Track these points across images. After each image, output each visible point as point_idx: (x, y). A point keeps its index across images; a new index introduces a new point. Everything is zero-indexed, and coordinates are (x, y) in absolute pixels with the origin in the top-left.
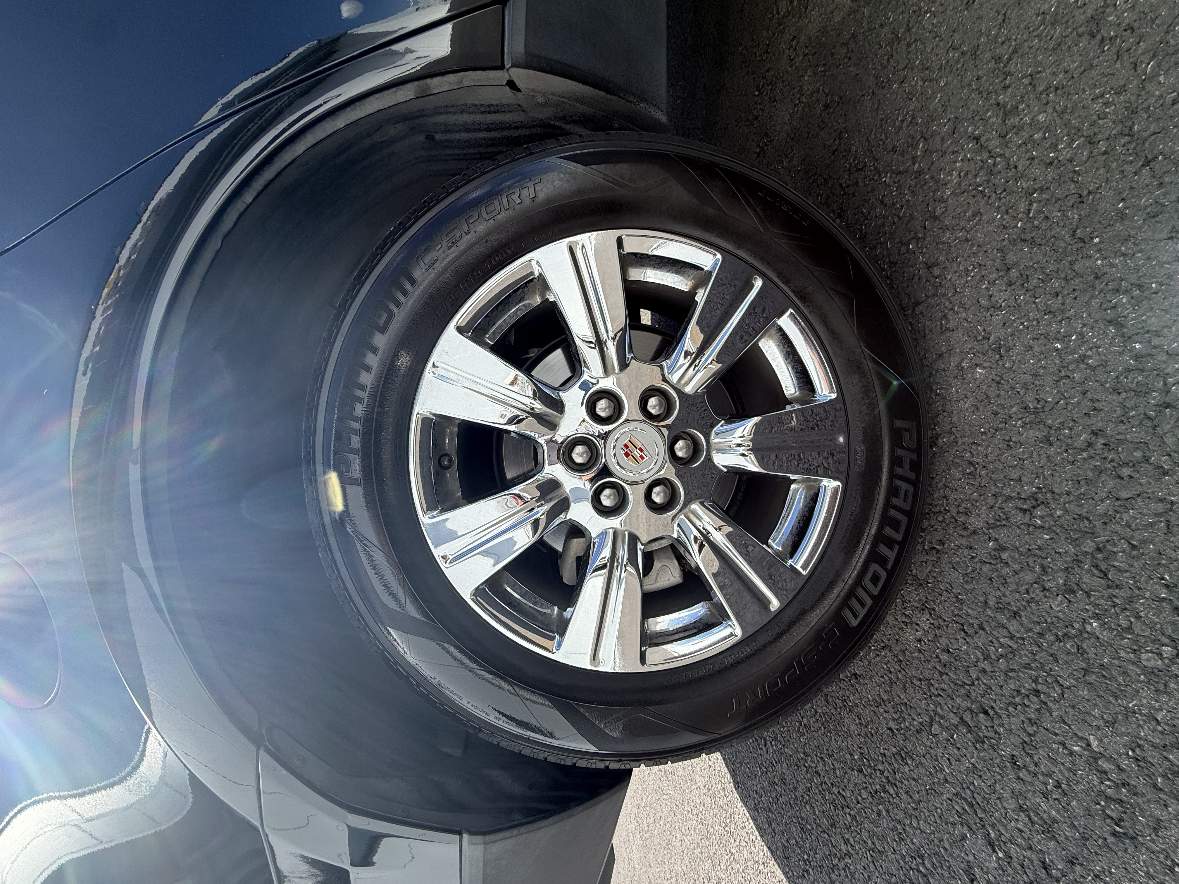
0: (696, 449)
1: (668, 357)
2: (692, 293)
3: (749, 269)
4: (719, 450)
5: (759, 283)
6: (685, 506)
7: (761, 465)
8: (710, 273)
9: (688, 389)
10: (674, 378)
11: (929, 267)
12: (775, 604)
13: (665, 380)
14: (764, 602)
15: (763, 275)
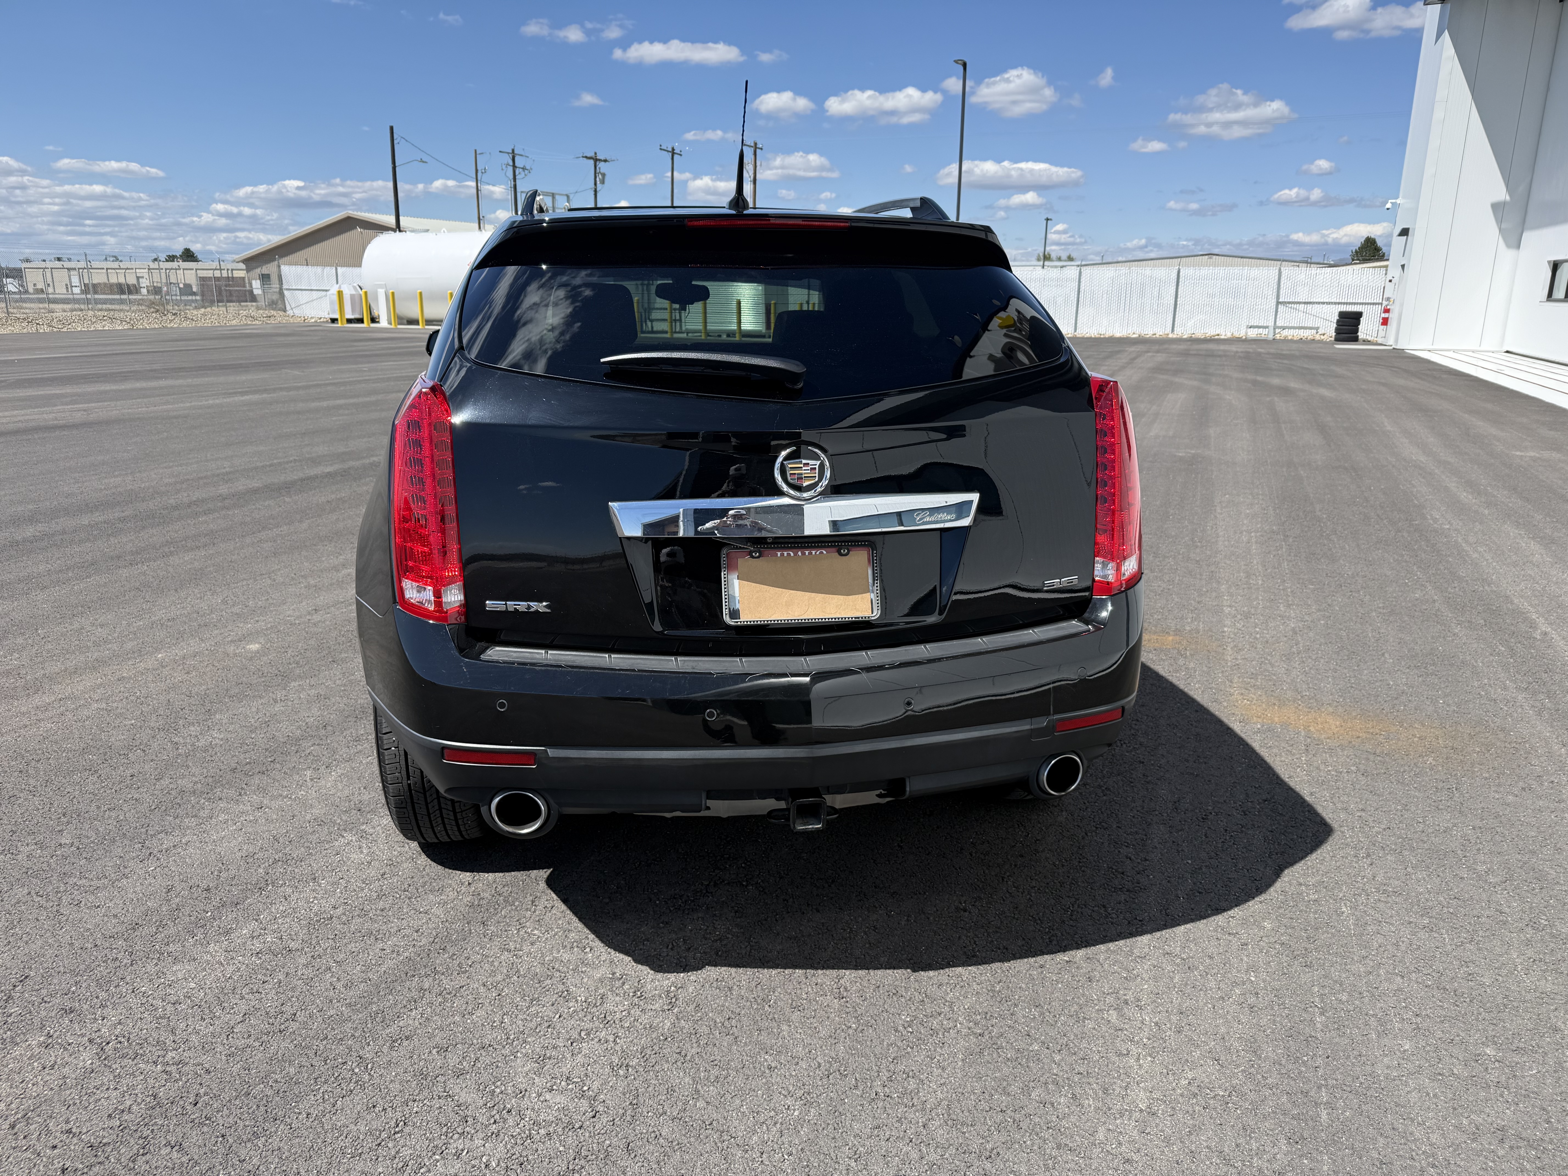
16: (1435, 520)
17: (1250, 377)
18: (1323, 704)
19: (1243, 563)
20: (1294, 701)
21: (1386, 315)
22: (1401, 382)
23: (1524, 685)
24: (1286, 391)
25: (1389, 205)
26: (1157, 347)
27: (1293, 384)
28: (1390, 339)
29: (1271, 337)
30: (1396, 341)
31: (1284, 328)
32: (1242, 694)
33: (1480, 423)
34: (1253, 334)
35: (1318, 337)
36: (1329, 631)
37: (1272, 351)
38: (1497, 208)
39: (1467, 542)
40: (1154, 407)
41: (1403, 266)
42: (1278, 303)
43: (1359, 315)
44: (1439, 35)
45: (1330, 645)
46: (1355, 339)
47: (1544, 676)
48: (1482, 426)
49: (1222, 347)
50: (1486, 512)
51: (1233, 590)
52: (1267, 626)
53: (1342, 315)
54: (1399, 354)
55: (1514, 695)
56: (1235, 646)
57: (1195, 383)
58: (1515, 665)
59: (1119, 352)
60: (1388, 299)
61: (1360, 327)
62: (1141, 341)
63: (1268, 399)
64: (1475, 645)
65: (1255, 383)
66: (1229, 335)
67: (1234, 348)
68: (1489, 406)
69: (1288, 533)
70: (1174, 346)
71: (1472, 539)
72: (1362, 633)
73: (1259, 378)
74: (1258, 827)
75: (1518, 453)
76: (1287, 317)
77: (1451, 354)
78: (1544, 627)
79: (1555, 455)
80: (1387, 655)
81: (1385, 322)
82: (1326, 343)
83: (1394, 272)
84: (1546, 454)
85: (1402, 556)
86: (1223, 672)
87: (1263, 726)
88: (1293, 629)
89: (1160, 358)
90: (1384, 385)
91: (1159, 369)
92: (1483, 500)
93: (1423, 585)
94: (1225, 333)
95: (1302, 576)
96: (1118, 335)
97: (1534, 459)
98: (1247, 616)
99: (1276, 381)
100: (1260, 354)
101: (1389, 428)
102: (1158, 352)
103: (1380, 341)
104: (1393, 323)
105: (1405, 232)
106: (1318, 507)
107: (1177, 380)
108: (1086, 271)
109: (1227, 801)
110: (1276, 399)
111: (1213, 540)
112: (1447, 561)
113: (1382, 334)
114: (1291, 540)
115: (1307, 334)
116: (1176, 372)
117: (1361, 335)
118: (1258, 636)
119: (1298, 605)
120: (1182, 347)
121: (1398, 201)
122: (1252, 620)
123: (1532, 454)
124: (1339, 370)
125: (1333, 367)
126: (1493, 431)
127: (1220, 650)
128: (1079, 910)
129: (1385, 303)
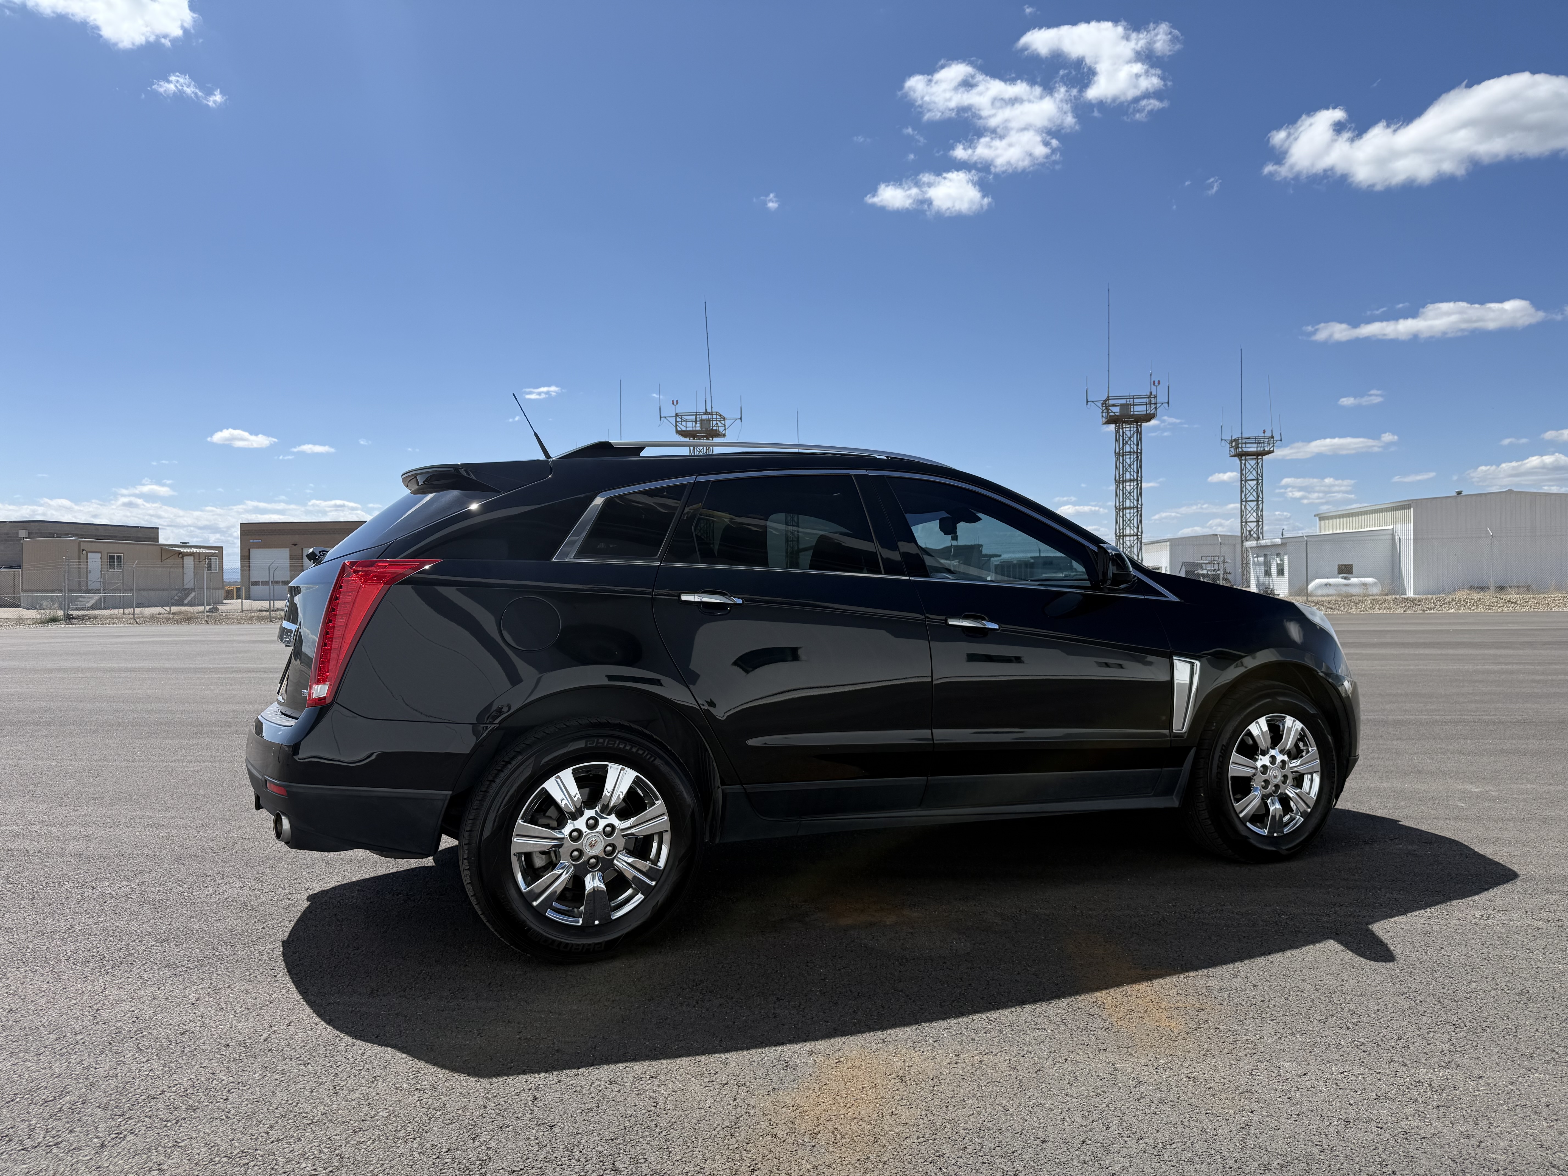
0: (594, 866)
1: (626, 853)
2: (649, 860)
3: (658, 878)
4: (593, 875)
5: (654, 883)
6: (573, 865)
7: (588, 894)
8: (657, 865)
9: (615, 862)
10: (619, 856)
11: (660, 952)
12: (535, 904)
13: (619, 852)
14: (536, 900)
15: (656, 885)
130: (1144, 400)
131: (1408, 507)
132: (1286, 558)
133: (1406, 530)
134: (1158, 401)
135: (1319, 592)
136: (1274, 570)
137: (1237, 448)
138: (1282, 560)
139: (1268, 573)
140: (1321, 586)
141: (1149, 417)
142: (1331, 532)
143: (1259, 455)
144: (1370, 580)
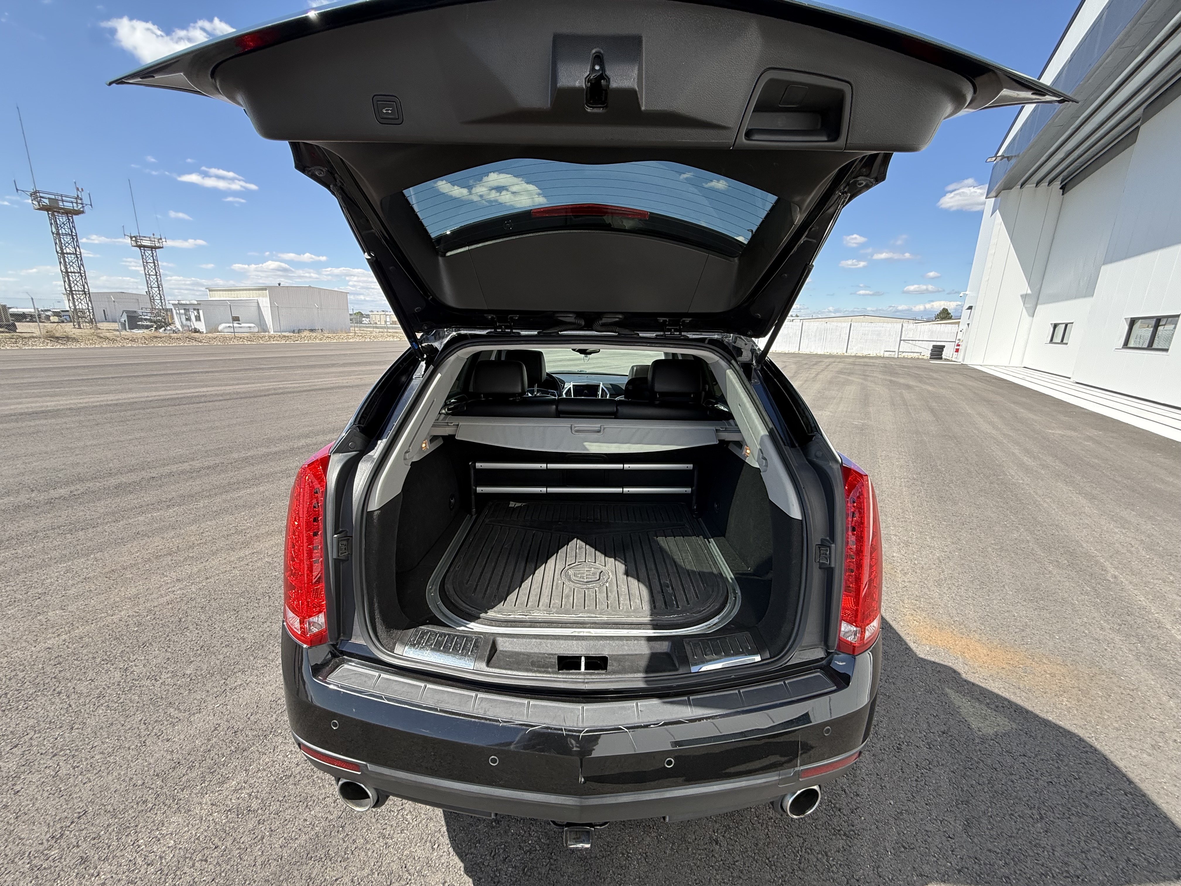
16: (1012, 476)
17: (889, 378)
18: (970, 631)
19: (899, 501)
20: (949, 626)
21: (958, 347)
22: (970, 383)
23: (1116, 627)
24: (908, 387)
25: (961, 295)
26: (838, 360)
27: (912, 383)
28: (959, 359)
29: (896, 356)
30: (963, 360)
31: (903, 352)
32: (912, 615)
33: (1022, 410)
34: (887, 354)
35: (920, 357)
36: (963, 562)
37: (898, 363)
38: (1024, 297)
39: (1037, 494)
40: (840, 393)
41: (968, 324)
42: (901, 340)
43: (944, 346)
44: (993, 212)
45: (965, 574)
46: (941, 358)
47: (1129, 618)
48: (1024, 413)
49: (872, 361)
50: (1043, 472)
51: (895, 522)
52: (921, 554)
53: (934, 346)
54: (964, 367)
55: (1111, 636)
56: (903, 570)
57: (861, 381)
58: (1103, 605)
59: (820, 362)
60: (959, 340)
61: (943, 353)
62: (830, 356)
63: (899, 391)
64: (1067, 584)
65: (891, 381)
66: (875, 355)
67: (877, 361)
68: (1024, 400)
69: (923, 480)
70: (847, 360)
71: (1040, 492)
72: (985, 565)
73: (893, 379)
74: (942, 765)
75: (1050, 431)
76: (904, 347)
77: (993, 368)
78: (1112, 571)
79: (1073, 434)
80: (1006, 587)
81: (957, 351)
82: (925, 360)
83: (963, 326)
84: (1069, 433)
85: (997, 502)
86: (896, 593)
87: (931, 648)
88: (938, 558)
89: (841, 366)
90: (961, 384)
91: (840, 372)
92: (1039, 463)
93: (1017, 527)
94: (873, 354)
95: (937, 514)
96: (819, 353)
97: (1062, 436)
98: (907, 544)
99: (902, 381)
100: (891, 365)
101: (969, 411)
102: (839, 362)
103: (953, 359)
104: (961, 352)
105: (970, 308)
106: (939, 462)
107: (850, 378)
108: (806, 323)
109: (914, 730)
110: (904, 391)
111: (880, 483)
112: (1028, 508)
113: (955, 356)
114: (926, 486)
115: (915, 355)
116: (850, 374)
117: (944, 356)
118: (916, 562)
119: (938, 538)
120: (851, 360)
121: (967, 293)
122: (911, 548)
123: (1060, 432)
124: (935, 375)
125: (931, 374)
126: (1031, 415)
127: (893, 572)
128: (806, 856)
129: (957, 342)
130: (72, 200)
131: (266, 289)
132: (201, 312)
133: (265, 302)
134: (84, 202)
135: (226, 330)
136: (193, 318)
137: (136, 241)
138: (198, 313)
139: (188, 319)
140: (226, 327)
141: (78, 213)
142: (218, 299)
143: (152, 248)
144: (252, 325)
